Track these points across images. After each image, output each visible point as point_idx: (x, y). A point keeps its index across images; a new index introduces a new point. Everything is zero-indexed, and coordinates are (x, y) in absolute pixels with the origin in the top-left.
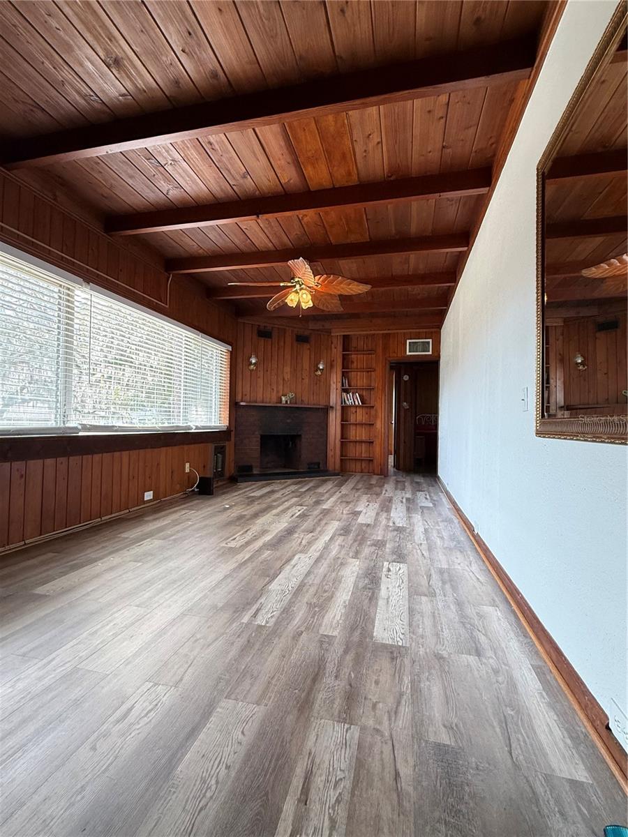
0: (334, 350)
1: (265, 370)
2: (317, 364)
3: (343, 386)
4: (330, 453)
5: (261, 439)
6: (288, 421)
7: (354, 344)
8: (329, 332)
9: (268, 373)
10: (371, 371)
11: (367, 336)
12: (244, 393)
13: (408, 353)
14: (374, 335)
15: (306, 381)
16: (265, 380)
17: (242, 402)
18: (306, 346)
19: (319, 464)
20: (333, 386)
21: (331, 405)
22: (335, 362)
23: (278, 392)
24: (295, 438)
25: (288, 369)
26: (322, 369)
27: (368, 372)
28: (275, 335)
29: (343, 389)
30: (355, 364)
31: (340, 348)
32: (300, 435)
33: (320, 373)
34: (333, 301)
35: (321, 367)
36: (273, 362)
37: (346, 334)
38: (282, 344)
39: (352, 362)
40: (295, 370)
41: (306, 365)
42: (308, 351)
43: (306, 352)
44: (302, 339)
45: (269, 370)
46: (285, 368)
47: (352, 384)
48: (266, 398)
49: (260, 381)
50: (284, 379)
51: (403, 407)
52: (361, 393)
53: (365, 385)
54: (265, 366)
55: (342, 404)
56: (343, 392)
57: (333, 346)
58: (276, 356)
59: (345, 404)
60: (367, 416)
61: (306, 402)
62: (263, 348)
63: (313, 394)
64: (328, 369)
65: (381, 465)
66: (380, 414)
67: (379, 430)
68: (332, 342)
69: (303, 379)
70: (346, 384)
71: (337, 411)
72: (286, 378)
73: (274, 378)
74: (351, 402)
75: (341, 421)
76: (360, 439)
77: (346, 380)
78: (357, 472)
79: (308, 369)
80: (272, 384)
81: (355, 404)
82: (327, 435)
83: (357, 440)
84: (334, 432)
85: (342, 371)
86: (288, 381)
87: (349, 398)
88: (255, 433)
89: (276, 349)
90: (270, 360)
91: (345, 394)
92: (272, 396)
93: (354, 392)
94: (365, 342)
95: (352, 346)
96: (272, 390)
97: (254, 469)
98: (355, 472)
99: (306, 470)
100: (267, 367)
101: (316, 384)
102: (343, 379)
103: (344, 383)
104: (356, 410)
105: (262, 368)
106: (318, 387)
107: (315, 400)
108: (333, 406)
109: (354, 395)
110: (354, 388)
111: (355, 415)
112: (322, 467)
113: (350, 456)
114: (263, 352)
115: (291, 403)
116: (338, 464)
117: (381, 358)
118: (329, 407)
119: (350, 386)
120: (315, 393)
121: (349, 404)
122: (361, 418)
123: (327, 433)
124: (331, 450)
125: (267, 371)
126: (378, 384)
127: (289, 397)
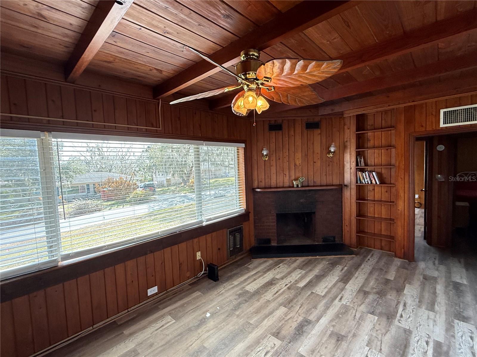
0: (347, 131)
1: (277, 158)
2: (329, 147)
3: (357, 165)
4: (346, 222)
5: (277, 217)
6: (301, 201)
7: (370, 122)
8: (341, 115)
9: (281, 160)
10: (390, 148)
11: (386, 112)
12: (260, 180)
13: (442, 125)
14: (393, 109)
15: (318, 164)
16: (278, 167)
17: (258, 188)
18: (317, 132)
19: (334, 237)
20: (347, 166)
21: (346, 183)
22: (348, 144)
23: (290, 177)
24: (310, 215)
25: (299, 155)
26: (334, 152)
27: (387, 150)
28: (285, 126)
29: (357, 169)
30: (372, 142)
31: (353, 128)
32: (314, 213)
33: (331, 155)
34: (306, 94)
35: (332, 150)
36: (284, 151)
37: (360, 113)
38: (292, 133)
39: (369, 140)
40: (307, 155)
41: (317, 148)
42: (319, 136)
43: (317, 137)
44: (312, 126)
45: (281, 159)
46: (296, 154)
47: (369, 162)
48: (280, 183)
49: (273, 169)
50: (295, 165)
51: (436, 180)
52: (379, 170)
53: (383, 163)
54: (277, 156)
55: (357, 182)
56: (358, 172)
57: (346, 127)
58: (287, 145)
59: (360, 183)
60: (387, 194)
61: (318, 183)
62: (274, 141)
63: (326, 175)
64: (341, 150)
65: (404, 249)
66: (402, 195)
67: (401, 212)
68: (344, 123)
69: (315, 162)
70: (361, 163)
71: (352, 190)
72: (298, 163)
73: (286, 165)
74: (367, 181)
75: (356, 200)
76: (380, 216)
77: (361, 159)
78: (376, 249)
79: (319, 152)
80: (284, 170)
81: (371, 183)
82: (342, 212)
83: (376, 216)
84: (349, 210)
85: (356, 151)
86: (300, 166)
87: (365, 177)
88: (272, 212)
89: (287, 138)
90: (282, 149)
91: (360, 174)
92: (285, 181)
93: (370, 171)
94: (383, 119)
95: (368, 124)
96: (284, 175)
97: (272, 241)
98: (374, 248)
99: (321, 243)
100: (279, 156)
101: (329, 165)
102: (358, 159)
103: (359, 162)
104: (373, 188)
105: (274, 158)
106: (331, 168)
107: (328, 181)
108: (348, 185)
109: (371, 174)
110: (371, 167)
111: (372, 193)
112: (338, 241)
113: (367, 232)
114: (274, 143)
115: (302, 187)
116: (354, 240)
117: (403, 134)
118: (343, 186)
119: (366, 164)
120: (327, 174)
121: (365, 183)
122: (380, 196)
123: (342, 210)
124: (347, 225)
125: (279, 159)
126: (399, 163)
127: (300, 181)
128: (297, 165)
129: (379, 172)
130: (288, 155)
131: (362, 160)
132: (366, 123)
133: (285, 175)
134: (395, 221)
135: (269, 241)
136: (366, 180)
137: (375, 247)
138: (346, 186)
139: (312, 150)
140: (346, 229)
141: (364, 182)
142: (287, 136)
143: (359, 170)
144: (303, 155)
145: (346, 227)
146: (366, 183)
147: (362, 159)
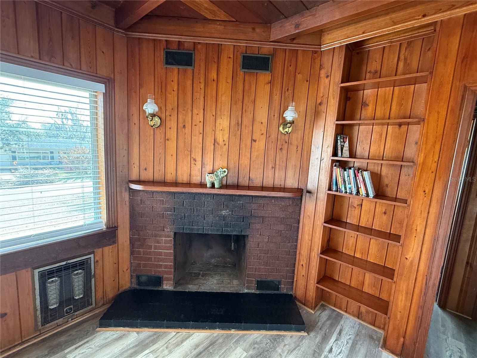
0: (325, 81)
1: (181, 125)
2: (283, 111)
3: (335, 154)
4: (302, 260)
5: (174, 239)
6: (224, 213)
9: (188, 130)
10: (408, 124)
12: (143, 166)
15: (261, 144)
16: (181, 144)
17: (138, 183)
18: (264, 77)
19: (278, 283)
20: (316, 155)
21: (310, 186)
22: (323, 108)
25: (224, 123)
26: (292, 123)
27: (400, 125)
28: (199, 58)
29: (333, 161)
31: (337, 75)
33: (289, 130)
35: (289, 118)
36: (195, 111)
37: (355, 40)
38: (214, 75)
39: (365, 105)
40: (239, 125)
41: (262, 115)
42: (268, 87)
43: (263, 88)
44: (255, 63)
45: (188, 126)
46: (218, 121)
47: (359, 150)
49: (172, 145)
50: (215, 142)
52: (377, 169)
53: (387, 154)
54: (180, 120)
55: (330, 189)
56: (334, 168)
57: (323, 73)
58: (202, 99)
59: (337, 191)
60: (385, 217)
61: (257, 182)
62: (175, 88)
63: (274, 168)
64: (308, 122)
65: (404, 337)
66: (420, 229)
67: (412, 263)
68: (321, 66)
69: (255, 141)
70: (344, 151)
71: (318, 202)
72: (220, 139)
73: (197, 140)
74: (350, 188)
75: (325, 223)
76: (364, 258)
77: (344, 142)
78: (349, 313)
79: (265, 121)
80: (193, 150)
81: (358, 192)
82: (297, 239)
83: (358, 255)
84: (310, 239)
85: (337, 125)
86: (225, 145)
87: (346, 179)
88: (166, 230)
89: (202, 86)
90: (190, 108)
91: (337, 171)
92: (193, 173)
93: (359, 169)
94: (402, 57)
95: (368, 70)
96: (193, 162)
97: (165, 282)
98: (346, 312)
99: (253, 291)
100: (184, 121)
101: (281, 149)
102: (339, 141)
103: (339, 148)
104: (360, 203)
105: (172, 124)
106: (285, 155)
107: (276, 179)
108: (312, 191)
109: (360, 175)
110: (361, 160)
111: (357, 212)
112: (284, 289)
113: (338, 281)
114: (176, 93)
115: (222, 187)
116: (312, 293)
117: (447, 88)
118: (305, 191)
119: (352, 155)
120: (277, 166)
121: (346, 192)
122: (371, 220)
123: (297, 237)
124: (302, 265)
125: (184, 126)
126: (425, 158)
127: (217, 176)
128: (218, 144)
129: (376, 171)
130: (202, 120)
131: (347, 144)
132: (364, 68)
133: (195, 160)
134: (395, 279)
135: (159, 281)
136: (348, 186)
137: (348, 310)
138: (309, 192)
139: (251, 116)
140: (300, 272)
141: (343, 189)
142: (202, 80)
143: (338, 164)
144: (233, 123)
145: (300, 267)
146: (348, 192)
147: (347, 142)
